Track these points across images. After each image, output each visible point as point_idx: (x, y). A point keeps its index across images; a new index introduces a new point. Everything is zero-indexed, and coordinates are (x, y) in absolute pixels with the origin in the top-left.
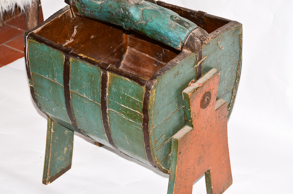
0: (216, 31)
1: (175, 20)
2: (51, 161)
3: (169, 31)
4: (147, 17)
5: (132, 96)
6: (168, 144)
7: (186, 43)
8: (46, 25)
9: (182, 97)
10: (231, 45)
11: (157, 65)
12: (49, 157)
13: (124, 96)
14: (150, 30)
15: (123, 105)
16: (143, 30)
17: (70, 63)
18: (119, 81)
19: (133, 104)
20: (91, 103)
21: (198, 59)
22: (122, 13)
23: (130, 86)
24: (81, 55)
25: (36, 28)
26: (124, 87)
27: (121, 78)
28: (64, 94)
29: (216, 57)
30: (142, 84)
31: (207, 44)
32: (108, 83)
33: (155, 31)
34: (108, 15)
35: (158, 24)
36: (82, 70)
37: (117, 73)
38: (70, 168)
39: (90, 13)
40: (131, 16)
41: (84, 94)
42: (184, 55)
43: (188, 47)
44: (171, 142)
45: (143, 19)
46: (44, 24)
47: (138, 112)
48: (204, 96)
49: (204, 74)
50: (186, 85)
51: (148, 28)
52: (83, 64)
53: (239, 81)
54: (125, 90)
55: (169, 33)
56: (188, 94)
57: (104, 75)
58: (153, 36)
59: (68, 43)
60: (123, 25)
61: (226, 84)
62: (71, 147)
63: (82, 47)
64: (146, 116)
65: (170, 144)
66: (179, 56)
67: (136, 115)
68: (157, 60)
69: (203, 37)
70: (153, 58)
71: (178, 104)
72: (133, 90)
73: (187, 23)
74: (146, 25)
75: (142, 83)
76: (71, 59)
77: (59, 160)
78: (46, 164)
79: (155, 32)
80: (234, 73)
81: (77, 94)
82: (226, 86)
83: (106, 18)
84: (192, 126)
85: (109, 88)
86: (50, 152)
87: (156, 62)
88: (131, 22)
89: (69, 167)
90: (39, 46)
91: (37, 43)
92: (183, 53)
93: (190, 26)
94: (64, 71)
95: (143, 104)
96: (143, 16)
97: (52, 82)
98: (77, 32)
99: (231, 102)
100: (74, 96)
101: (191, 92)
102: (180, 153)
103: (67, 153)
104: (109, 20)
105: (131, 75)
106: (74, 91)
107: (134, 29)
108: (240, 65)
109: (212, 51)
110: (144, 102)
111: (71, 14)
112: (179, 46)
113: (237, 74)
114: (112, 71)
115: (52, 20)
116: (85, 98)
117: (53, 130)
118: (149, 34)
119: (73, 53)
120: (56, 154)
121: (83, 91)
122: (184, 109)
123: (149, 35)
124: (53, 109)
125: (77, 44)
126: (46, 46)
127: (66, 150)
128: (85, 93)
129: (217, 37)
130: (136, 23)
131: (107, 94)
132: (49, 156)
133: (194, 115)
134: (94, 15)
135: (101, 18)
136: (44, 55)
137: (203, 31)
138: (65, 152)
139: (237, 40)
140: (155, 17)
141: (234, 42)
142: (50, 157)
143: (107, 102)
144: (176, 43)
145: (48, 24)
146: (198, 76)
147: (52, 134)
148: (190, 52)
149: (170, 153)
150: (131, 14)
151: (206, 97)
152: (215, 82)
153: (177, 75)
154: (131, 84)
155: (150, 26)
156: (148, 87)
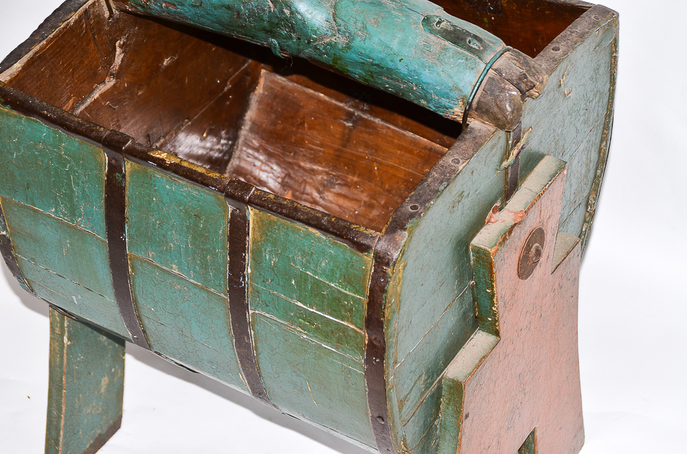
0: (551, 46)
1: (439, 32)
2: (66, 423)
3: (423, 66)
4: (352, 22)
5: (331, 281)
6: (432, 396)
7: (479, 102)
8: (36, 53)
9: (470, 259)
10: (591, 79)
11: (354, 122)
12: (61, 414)
13: (303, 278)
14: (363, 63)
15: (299, 304)
16: (338, 62)
17: (124, 176)
18: (287, 234)
19: (335, 304)
20: (197, 291)
21: (510, 142)
22: (270, 12)
23: (323, 252)
24: (161, 157)
25: (7, 64)
26: (304, 254)
27: (292, 227)
28: (107, 262)
29: (553, 122)
30: (363, 248)
31: (537, 98)
32: (250, 238)
33: (378, 65)
34: (225, 15)
35: (387, 47)
36: (166, 199)
37: (281, 213)
38: (119, 427)
39: (167, 7)
40: (299, 22)
41: (174, 266)
42: (475, 138)
43: (483, 113)
44: (440, 388)
45: (339, 30)
46: (30, 50)
47: (351, 326)
48: (528, 245)
49: (524, 177)
50: (478, 223)
51: (354, 56)
52: (167, 181)
53: (603, 171)
54: (308, 262)
55: (424, 72)
56: (489, 250)
57: (237, 216)
58: (371, 79)
59: (100, 92)
60: (275, 45)
61: (573, 188)
62: (119, 371)
63: (139, 96)
64: (375, 339)
65: (437, 396)
66: (461, 145)
67: (344, 332)
68: (351, 110)
69: (526, 77)
70: (341, 105)
71: (458, 281)
72: (332, 264)
73: (476, 37)
74: (348, 47)
75: (363, 244)
76: (128, 166)
77: (87, 414)
78: (53, 433)
79: (380, 69)
80: (593, 152)
81: (150, 263)
82: (573, 192)
83: (220, 25)
84: (497, 333)
85: (253, 252)
86: (63, 400)
87: (350, 116)
88: (299, 39)
89: (115, 427)
90: (21, 124)
91: (15, 116)
92: (470, 132)
93: (486, 47)
94: (107, 200)
95: (369, 304)
96: (338, 20)
97: (69, 226)
98: (124, 56)
99: (584, 230)
100: (140, 268)
101: (495, 245)
102: (467, 416)
103: (108, 391)
104: (227, 28)
105: (326, 218)
106: (141, 255)
107: (310, 58)
108: (608, 127)
109: (546, 109)
110: (370, 301)
111: (105, 7)
112: (456, 109)
113: (600, 152)
114: (262, 206)
115: (51, 36)
116: (175, 276)
117: (69, 339)
118: (357, 73)
119: (135, 148)
120: (79, 399)
121: (168, 258)
122: (473, 289)
123: (357, 76)
124: (74, 297)
125: (126, 90)
126: (45, 124)
127: (107, 381)
128: (175, 264)
129: (560, 66)
130: (315, 40)
131: (249, 271)
132: (60, 410)
133: (503, 304)
134: (181, 13)
135: (203, 24)
136: (40, 151)
137: (524, 58)
138: (103, 390)
139: (604, 59)
140: (377, 22)
141: (597, 70)
142: (63, 412)
143: (249, 291)
144: (444, 101)
145: (41, 49)
146: (510, 188)
147: (65, 351)
148: (490, 128)
149: (437, 417)
150: (299, 17)
151: (532, 247)
152: (555, 198)
153: (459, 202)
154: (326, 245)
155: (360, 50)
156: (381, 256)
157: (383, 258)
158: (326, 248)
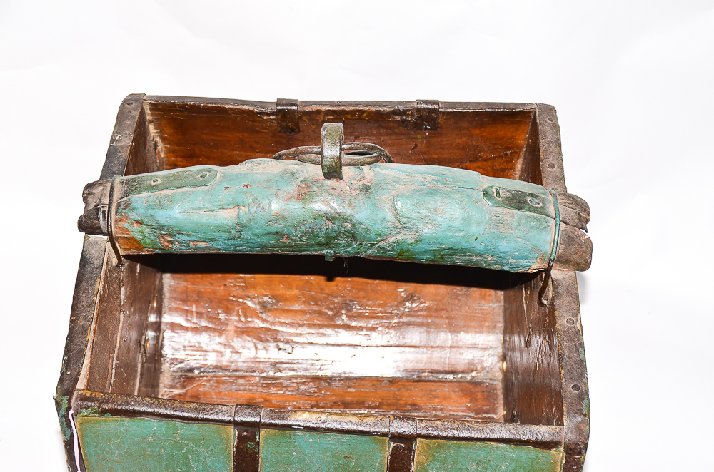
0: (544, 164)
1: (502, 202)
3: (499, 238)
7: (558, 255)
8: (93, 341)
14: (433, 250)
16: (405, 254)
17: (258, 443)
18: (459, 451)
22: (327, 229)
23: (503, 457)
26: (479, 463)
27: (466, 444)
30: (550, 446)
35: (460, 231)
36: (309, 451)
39: (195, 245)
40: (363, 231)
45: (404, 227)
46: (87, 342)
51: (424, 246)
52: (311, 436)
55: (500, 244)
57: (399, 449)
58: (440, 260)
69: (581, 216)
72: (512, 465)
74: (418, 241)
75: (550, 442)
76: (262, 433)
79: (452, 251)
88: (360, 244)
90: (123, 426)
91: (116, 421)
93: (543, 201)
96: (401, 219)
107: (371, 256)
112: (533, 266)
118: (424, 258)
123: (423, 261)
126: (155, 419)
130: (380, 242)
134: (213, 247)
136: (150, 443)
137: (573, 199)
140: (442, 211)
144: (522, 262)
145: (94, 334)
148: (570, 274)
150: (361, 226)
154: (507, 451)
155: (432, 240)
156: (572, 447)
157: (575, 449)
158: (506, 454)
